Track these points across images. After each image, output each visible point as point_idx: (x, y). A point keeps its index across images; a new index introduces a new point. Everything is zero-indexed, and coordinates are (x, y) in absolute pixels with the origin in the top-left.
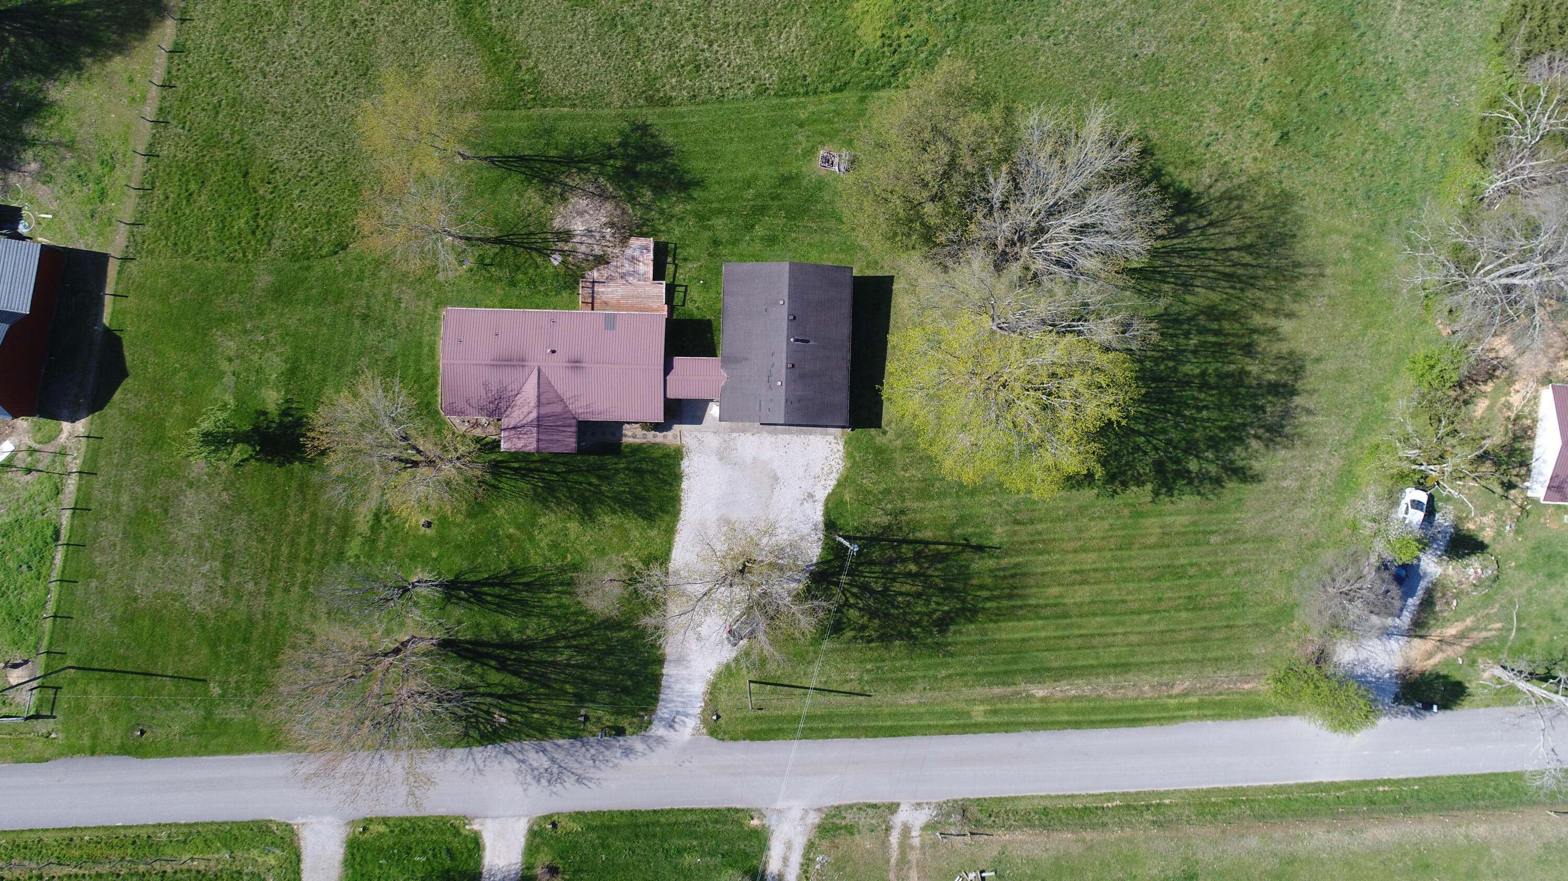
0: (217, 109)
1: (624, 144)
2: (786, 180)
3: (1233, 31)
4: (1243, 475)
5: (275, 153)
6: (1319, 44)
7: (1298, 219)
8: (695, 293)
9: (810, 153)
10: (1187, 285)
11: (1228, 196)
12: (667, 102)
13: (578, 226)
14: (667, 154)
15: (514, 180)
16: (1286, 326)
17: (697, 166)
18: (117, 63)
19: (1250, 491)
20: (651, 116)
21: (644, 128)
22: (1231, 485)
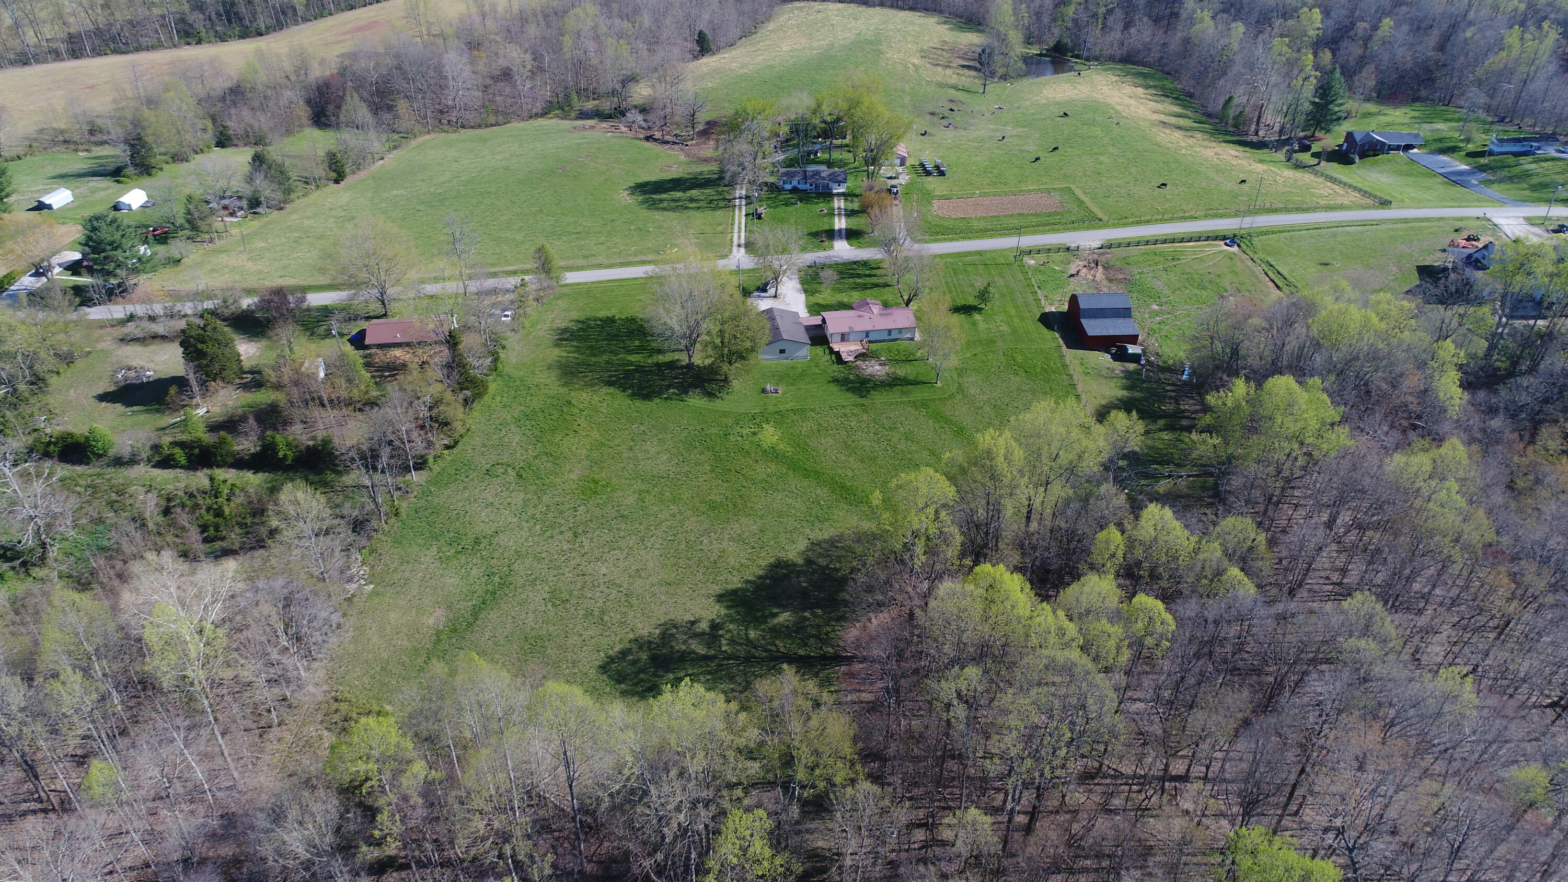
0: (1051, 390)
1: (868, 392)
2: (792, 384)
3: (595, 434)
4: (578, 321)
5: (1018, 379)
6: (553, 431)
7: (559, 380)
8: (821, 353)
9: (784, 394)
10: (607, 362)
11: (592, 386)
12: (856, 405)
13: (877, 367)
14: (848, 390)
15: (911, 377)
16: (564, 354)
17: (834, 388)
18: (1104, 402)
19: (575, 318)
20: (860, 400)
21: (861, 397)
22: (582, 318)
